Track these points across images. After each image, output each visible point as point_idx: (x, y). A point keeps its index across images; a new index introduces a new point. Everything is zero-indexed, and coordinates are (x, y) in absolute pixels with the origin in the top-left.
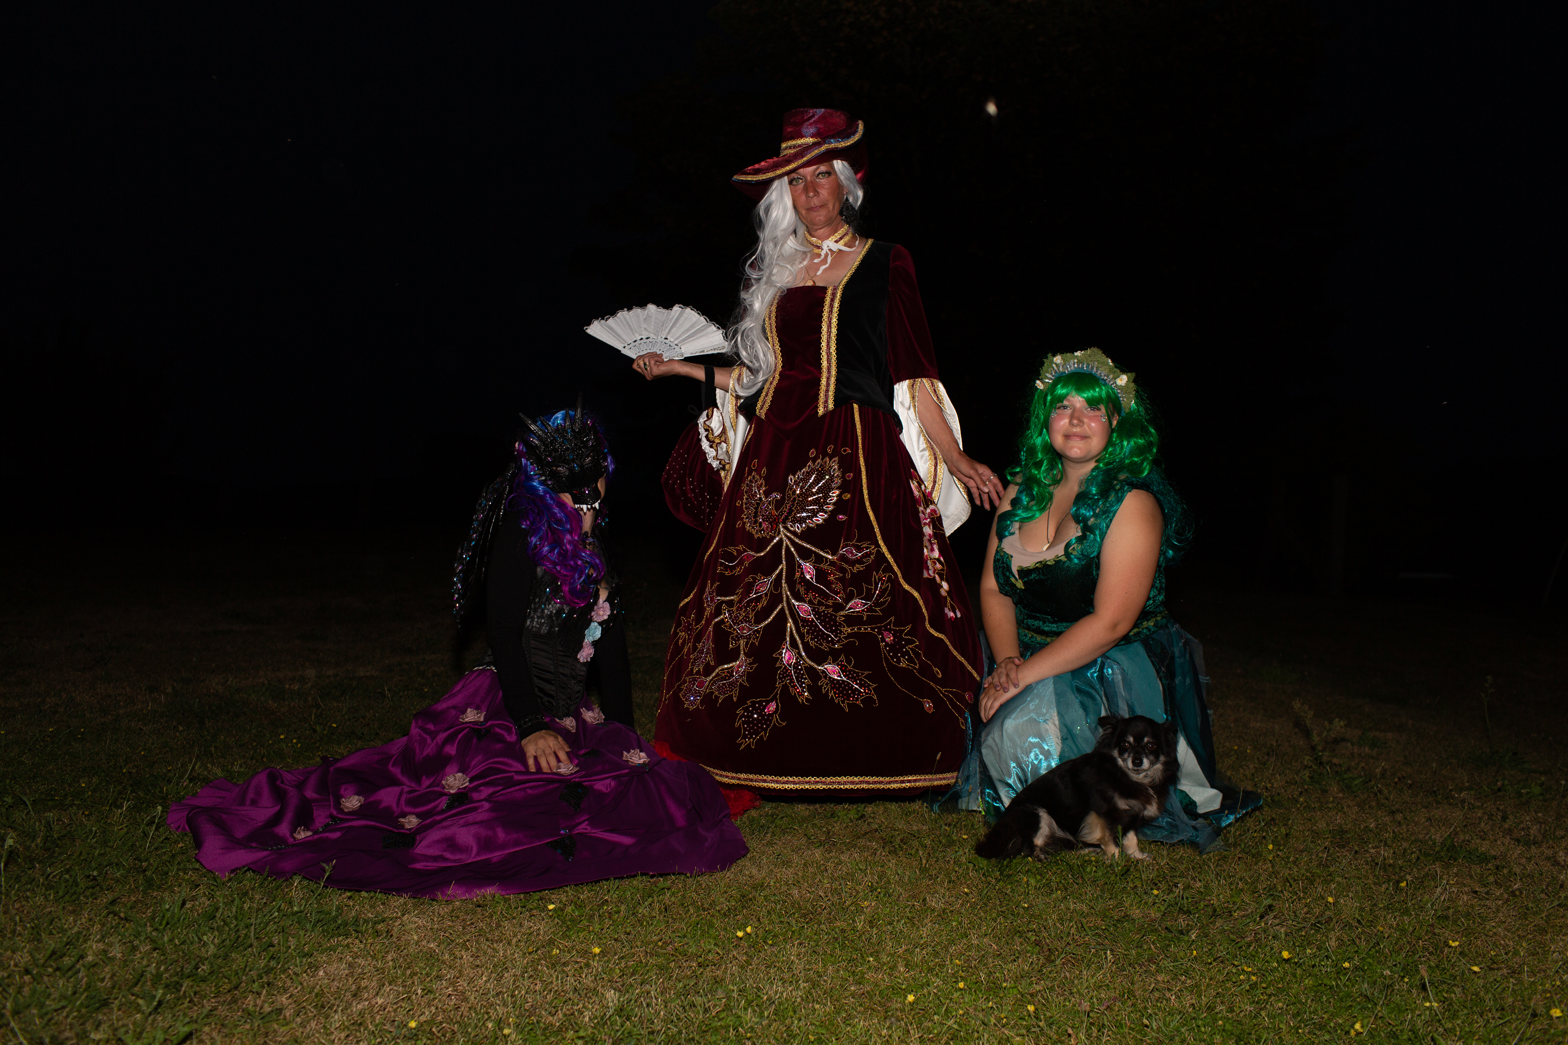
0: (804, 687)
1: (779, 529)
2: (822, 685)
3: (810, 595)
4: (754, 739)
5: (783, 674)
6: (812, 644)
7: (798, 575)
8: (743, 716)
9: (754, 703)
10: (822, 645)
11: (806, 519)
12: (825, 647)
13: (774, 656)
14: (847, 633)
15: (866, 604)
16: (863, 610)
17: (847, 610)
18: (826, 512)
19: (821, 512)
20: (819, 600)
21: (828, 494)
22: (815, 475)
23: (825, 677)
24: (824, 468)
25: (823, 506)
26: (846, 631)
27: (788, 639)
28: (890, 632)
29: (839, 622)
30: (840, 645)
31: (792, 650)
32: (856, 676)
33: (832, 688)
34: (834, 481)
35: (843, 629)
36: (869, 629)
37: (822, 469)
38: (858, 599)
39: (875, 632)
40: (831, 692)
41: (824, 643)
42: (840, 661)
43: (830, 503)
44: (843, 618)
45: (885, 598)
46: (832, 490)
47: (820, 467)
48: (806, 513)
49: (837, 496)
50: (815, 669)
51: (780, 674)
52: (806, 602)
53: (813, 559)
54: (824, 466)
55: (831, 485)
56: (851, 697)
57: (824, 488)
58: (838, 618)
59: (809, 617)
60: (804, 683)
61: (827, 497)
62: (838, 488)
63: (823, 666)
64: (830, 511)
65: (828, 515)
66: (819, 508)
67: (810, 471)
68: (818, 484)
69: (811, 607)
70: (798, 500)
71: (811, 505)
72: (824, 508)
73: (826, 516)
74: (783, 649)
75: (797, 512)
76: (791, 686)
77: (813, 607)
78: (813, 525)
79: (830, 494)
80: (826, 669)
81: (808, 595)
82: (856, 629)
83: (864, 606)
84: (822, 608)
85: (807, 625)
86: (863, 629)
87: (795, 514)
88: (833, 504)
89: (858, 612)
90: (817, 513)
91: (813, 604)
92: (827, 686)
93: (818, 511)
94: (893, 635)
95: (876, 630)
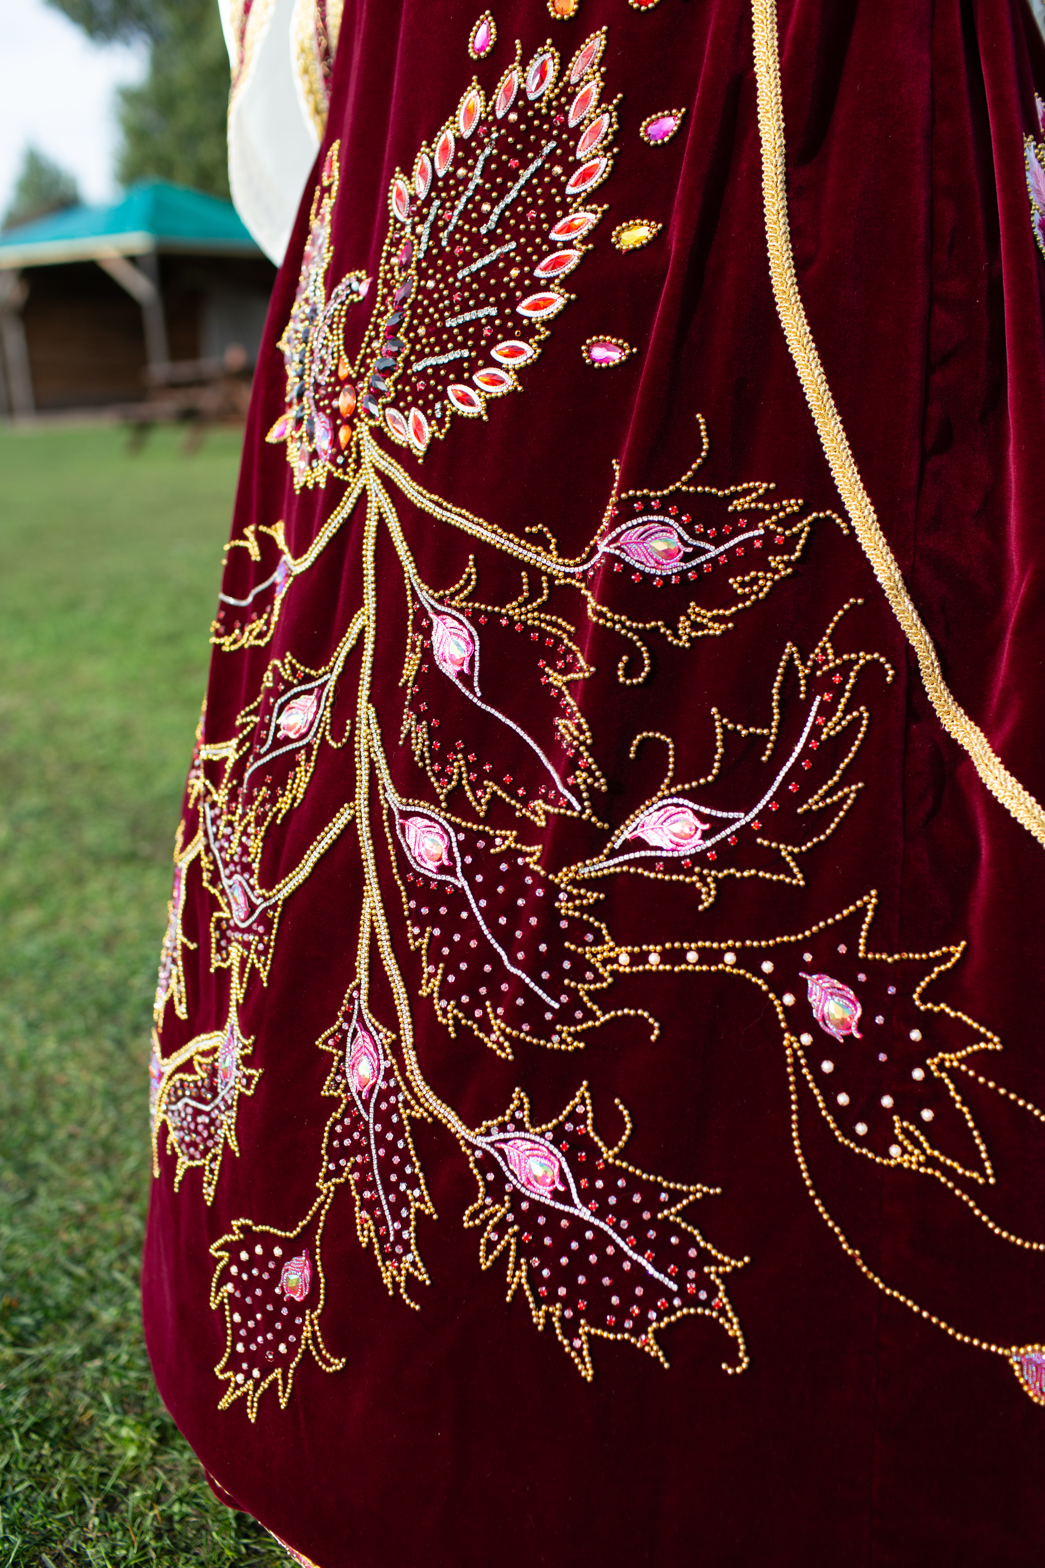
2: (479, 1230)
4: (256, 1385)
5: (341, 1139)
7: (410, 668)
8: (227, 1273)
9: (253, 1235)
11: (446, 381)
12: (502, 1035)
13: (318, 1042)
14: (613, 973)
15: (718, 825)
16: (699, 858)
17: (613, 854)
18: (528, 332)
19: (509, 336)
20: (494, 793)
21: (545, 235)
22: (487, 151)
23: (496, 1190)
24: (530, 105)
25: (514, 303)
26: (605, 962)
27: (363, 976)
28: (848, 980)
29: (567, 917)
30: (576, 1036)
31: (378, 1032)
32: (642, 1207)
33: (523, 1250)
34: (578, 163)
35: (595, 954)
36: (730, 958)
37: (522, 112)
38: (678, 795)
39: (760, 974)
40: (518, 1266)
41: (497, 1017)
42: (568, 1119)
43: (550, 280)
44: (592, 897)
45: (830, 793)
46: (566, 214)
47: (514, 108)
48: (444, 351)
49: (584, 241)
50: (451, 1138)
51: (333, 1135)
52: (437, 804)
53: (468, 582)
54: (531, 97)
55: (562, 187)
56: (613, 1310)
57: (528, 207)
58: (562, 896)
59: (443, 877)
60: (403, 1201)
61: (537, 249)
62: (592, 198)
63: (488, 1133)
64: (546, 323)
65: (540, 343)
66: (501, 314)
67: (474, 136)
68: (504, 191)
69: (457, 828)
70: (420, 290)
71: (466, 309)
72: (520, 310)
73: (530, 352)
74: (348, 1017)
75: (413, 351)
76: (362, 1199)
77: (466, 830)
78: (476, 410)
79: (553, 236)
80: (501, 1152)
81: (445, 763)
82: (654, 958)
83: (705, 836)
84: (505, 838)
85: (434, 919)
86: (692, 957)
87: (408, 363)
88: (561, 285)
89: (673, 865)
90: (493, 342)
91: (469, 814)
92: (501, 1238)
93: (496, 330)
94: (863, 995)
95: (767, 967)
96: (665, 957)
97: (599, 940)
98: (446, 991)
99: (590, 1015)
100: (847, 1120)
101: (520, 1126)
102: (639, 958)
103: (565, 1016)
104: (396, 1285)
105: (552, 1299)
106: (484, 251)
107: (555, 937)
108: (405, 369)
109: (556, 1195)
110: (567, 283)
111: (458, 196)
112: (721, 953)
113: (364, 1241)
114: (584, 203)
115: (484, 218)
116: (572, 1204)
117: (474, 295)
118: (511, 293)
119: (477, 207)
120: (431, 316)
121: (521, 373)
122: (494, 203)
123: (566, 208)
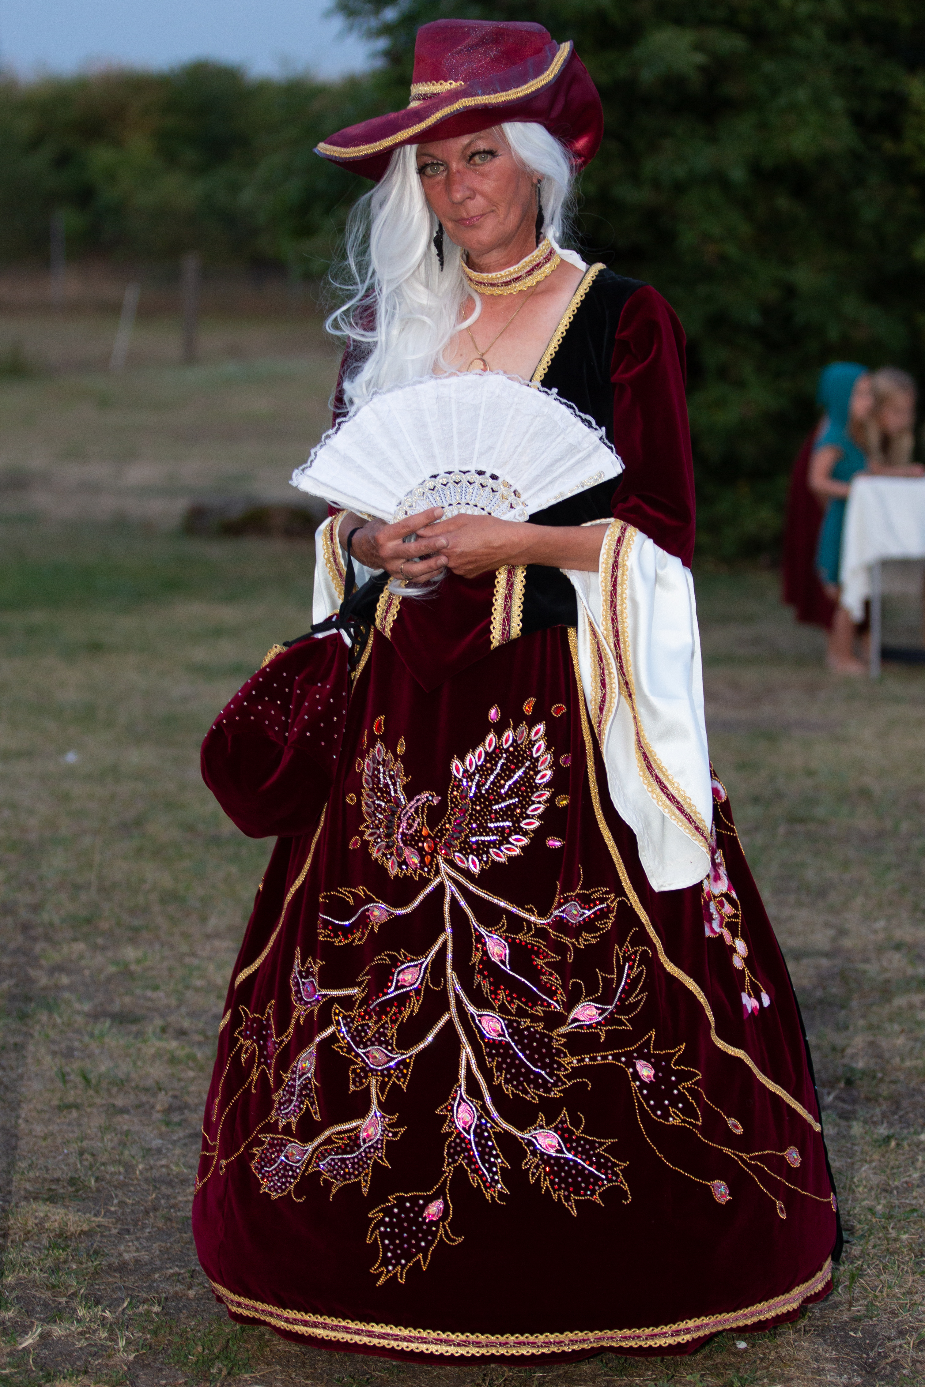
0: (496, 1173)
1: (437, 865)
2: (529, 1169)
3: (502, 994)
4: (403, 1267)
5: (455, 1148)
6: (508, 1090)
7: (476, 958)
8: (381, 1223)
9: (401, 1200)
10: (526, 1093)
11: (488, 847)
12: (532, 1095)
13: (438, 1112)
14: (572, 1067)
15: (604, 1010)
16: (598, 1023)
17: (570, 1024)
18: (525, 833)
19: (517, 833)
20: (518, 1005)
21: (530, 798)
22: (502, 761)
23: (534, 1153)
24: (518, 745)
25: (519, 822)
26: (568, 1064)
27: (463, 1082)
28: (649, 1061)
29: (556, 1048)
30: (560, 1091)
31: (472, 1102)
32: (590, 1149)
33: (546, 1174)
34: (540, 771)
35: (564, 1061)
36: (610, 1057)
37: (515, 748)
38: (588, 1001)
39: (621, 1062)
40: (545, 1180)
41: (530, 1088)
42: (559, 1123)
43: (533, 815)
44: (564, 1040)
45: (637, 996)
46: (537, 791)
47: (511, 745)
48: (488, 835)
49: (546, 802)
50: (514, 1137)
51: (449, 1147)
52: (494, 1010)
53: (503, 925)
54: (519, 742)
55: (534, 780)
56: (583, 1189)
57: (521, 785)
58: (554, 1040)
59: (501, 1038)
60: (494, 1164)
61: (527, 803)
62: (547, 785)
63: (530, 1132)
64: (532, 831)
65: (530, 838)
66: (513, 825)
67: (494, 751)
68: (510, 777)
69: (504, 1019)
70: (473, 809)
71: (497, 820)
72: (522, 825)
73: (525, 841)
74: (454, 1099)
75: (470, 832)
76: (471, 1169)
77: (508, 1020)
78: (503, 860)
79: (533, 799)
80: (535, 1138)
81: (497, 994)
82: (587, 1060)
83: (600, 1015)
84: (525, 1022)
85: (498, 1054)
86: (599, 1058)
87: (467, 836)
88: (538, 817)
89: (590, 1026)
90: (510, 835)
91: (508, 1012)
92: (537, 1170)
93: (511, 831)
94: (655, 1066)
95: (623, 1059)
96: (591, 1059)
97: (566, 1056)
98: (507, 1081)
99: (564, 1083)
100: (654, 1109)
101: (542, 1127)
102: (579, 1061)
103: (555, 1084)
104: (493, 1197)
105: (559, 1189)
106: (504, 800)
107: (551, 1056)
108: (465, 839)
109: (557, 1151)
110: (540, 817)
111: (489, 775)
112: (607, 1055)
113: (475, 1185)
114: (545, 787)
115: (503, 786)
116: (564, 1153)
117: (501, 816)
118: (518, 819)
119: (499, 782)
120: (480, 821)
121: (523, 848)
122: (506, 781)
123: (537, 788)
